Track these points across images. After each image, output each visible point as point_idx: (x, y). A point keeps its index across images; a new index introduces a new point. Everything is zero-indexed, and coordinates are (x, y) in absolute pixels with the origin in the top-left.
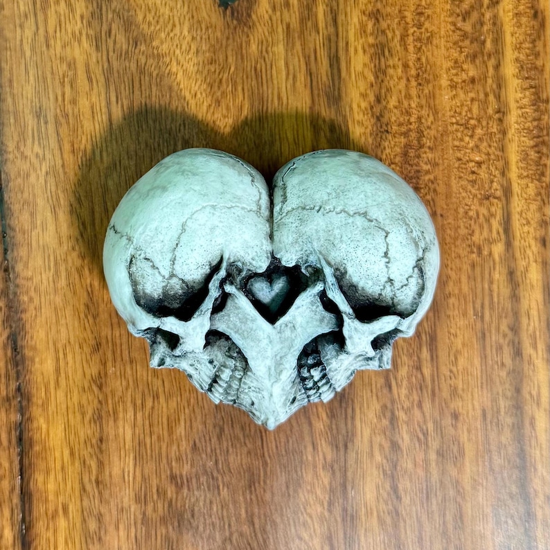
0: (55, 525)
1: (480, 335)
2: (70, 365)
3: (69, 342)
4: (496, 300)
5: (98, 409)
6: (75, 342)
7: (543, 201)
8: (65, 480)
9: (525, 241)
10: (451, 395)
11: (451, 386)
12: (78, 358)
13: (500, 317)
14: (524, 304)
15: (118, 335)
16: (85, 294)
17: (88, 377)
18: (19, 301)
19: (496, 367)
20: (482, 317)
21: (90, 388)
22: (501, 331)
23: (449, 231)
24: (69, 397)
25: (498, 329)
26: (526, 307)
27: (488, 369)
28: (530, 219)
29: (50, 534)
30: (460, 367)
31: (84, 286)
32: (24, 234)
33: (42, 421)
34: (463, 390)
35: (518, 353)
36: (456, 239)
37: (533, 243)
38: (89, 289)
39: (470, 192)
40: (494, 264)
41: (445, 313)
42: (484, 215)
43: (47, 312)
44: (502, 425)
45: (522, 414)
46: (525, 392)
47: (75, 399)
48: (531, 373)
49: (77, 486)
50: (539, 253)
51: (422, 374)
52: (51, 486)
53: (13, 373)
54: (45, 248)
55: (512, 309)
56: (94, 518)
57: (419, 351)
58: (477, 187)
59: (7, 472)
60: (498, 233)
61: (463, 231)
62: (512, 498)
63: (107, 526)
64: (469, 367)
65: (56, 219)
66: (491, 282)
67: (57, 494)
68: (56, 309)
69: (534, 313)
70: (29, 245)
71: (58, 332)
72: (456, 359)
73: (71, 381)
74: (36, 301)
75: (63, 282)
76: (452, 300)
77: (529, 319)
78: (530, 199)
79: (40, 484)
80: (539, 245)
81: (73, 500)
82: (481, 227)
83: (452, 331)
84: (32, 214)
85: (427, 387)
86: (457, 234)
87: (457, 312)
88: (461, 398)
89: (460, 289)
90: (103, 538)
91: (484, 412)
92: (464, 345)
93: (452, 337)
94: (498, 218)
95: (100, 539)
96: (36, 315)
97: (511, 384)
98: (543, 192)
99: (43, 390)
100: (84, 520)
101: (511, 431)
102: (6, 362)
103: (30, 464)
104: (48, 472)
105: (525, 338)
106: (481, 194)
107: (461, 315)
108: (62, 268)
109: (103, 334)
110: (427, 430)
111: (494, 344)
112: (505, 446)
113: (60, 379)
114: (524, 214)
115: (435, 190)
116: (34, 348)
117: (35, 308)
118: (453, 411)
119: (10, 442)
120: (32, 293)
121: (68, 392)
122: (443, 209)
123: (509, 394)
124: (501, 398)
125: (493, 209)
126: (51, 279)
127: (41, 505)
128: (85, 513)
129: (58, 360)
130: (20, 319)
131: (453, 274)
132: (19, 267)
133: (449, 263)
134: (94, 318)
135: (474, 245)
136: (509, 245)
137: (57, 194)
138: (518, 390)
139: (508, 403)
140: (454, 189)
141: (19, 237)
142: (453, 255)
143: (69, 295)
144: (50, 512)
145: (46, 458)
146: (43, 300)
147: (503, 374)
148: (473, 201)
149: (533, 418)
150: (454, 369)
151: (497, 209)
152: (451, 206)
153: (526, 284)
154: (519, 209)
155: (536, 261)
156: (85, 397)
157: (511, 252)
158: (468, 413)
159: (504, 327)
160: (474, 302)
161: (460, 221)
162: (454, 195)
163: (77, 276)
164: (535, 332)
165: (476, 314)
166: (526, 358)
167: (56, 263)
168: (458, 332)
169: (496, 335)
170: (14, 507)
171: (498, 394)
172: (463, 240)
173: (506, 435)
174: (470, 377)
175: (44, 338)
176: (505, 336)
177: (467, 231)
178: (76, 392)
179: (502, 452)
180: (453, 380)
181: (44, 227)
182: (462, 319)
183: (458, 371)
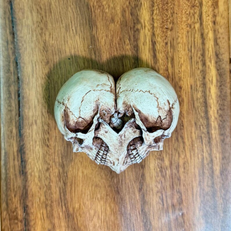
0: (32, 128)
1: (190, 58)
2: (37, 69)
3: (37, 61)
4: (196, 45)
5: (48, 85)
6: (39, 60)
7: (214, 7)
8: (36, 111)
9: (207, 23)
10: (179, 80)
11: (179, 77)
12: (40, 67)
13: (198, 51)
14: (207, 46)
15: (55, 58)
16: (43, 43)
17: (44, 74)
18: (18, 45)
19: (196, 70)
20: (191, 51)
21: (45, 78)
22: (198, 56)
23: (179, 19)
24: (37, 81)
25: (197, 55)
26: (208, 47)
27: (193, 70)
28: (209, 15)
29: (30, 131)
30: (183, 70)
31: (43, 40)
32: (20, 20)
33: (27, 90)
34: (184, 78)
35: (204, 64)
36: (182, 22)
37: (210, 23)
38: (45, 41)
39: (187, 4)
40: (196, 31)
41: (177, 50)
42: (192, 13)
43: (29, 50)
44: (198, 91)
45: (206, 87)
46: (207, 80)
47: (40, 82)
48: (209, 72)
49: (40, 114)
50: (212, 27)
51: (168, 72)
52: (31, 114)
53: (16, 72)
54: (28, 26)
55: (202, 48)
56: (46, 126)
57: (167, 64)
58: (190, 2)
59: (14, 108)
60: (197, 20)
61: (184, 19)
62: (202, 118)
63: (51, 128)
64: (186, 69)
65: (32, 15)
66: (194, 38)
67: (33, 117)
68: (32, 49)
69: (210, 49)
70: (22, 25)
71: (33, 57)
72: (181, 66)
73: (38, 75)
74: (25, 46)
75: (35, 39)
76: (180, 45)
77: (209, 51)
78: (209, 7)
79: (27, 114)
80: (213, 24)
81: (39, 119)
82: (191, 18)
83: (180, 56)
84: (23, 13)
85: (170, 77)
86: (182, 20)
87: (182, 50)
88: (183, 81)
89: (183, 41)
90: (50, 133)
91: (191, 86)
92: (184, 61)
93: (180, 59)
94: (197, 14)
95: (49, 133)
96: (25, 51)
97: (202, 76)
98: (214, 4)
99: (28, 78)
100: (43, 126)
101: (201, 93)
102: (14, 68)
103: (23, 105)
104: (29, 109)
105: (207, 59)
106: (191, 5)
107: (183, 50)
108: (34, 34)
109: (50, 58)
111: (195, 61)
112: (199, 99)
113: (34, 74)
114: (207, 13)
115: (174, 4)
116: (24, 63)
117: (25, 49)
118: (180, 86)
119: (15, 97)
120: (23, 42)
121: (37, 79)
122: (177, 11)
123: (201, 80)
124: (198, 81)
125: (196, 11)
126: (30, 38)
127: (27, 121)
128: (43, 123)
129: (33, 67)
130: (19, 52)
131: (180, 35)
132: (18, 33)
133: (179, 31)
134: (46, 52)
135: (188, 24)
136: (201, 24)
137: (32, 6)
138: (204, 78)
139: (201, 82)
140: (181, 3)
141: (18, 22)
142: (180, 28)
143: (37, 43)
144: (30, 124)
145: (29, 103)
146: (27, 45)
147: (199, 72)
148: (188, 8)
149: (210, 88)
150: (180, 70)
151: (197, 10)
152: (180, 10)
153: (208, 39)
154: (205, 11)
155: (211, 30)
156: (43, 81)
157: (202, 27)
158: (185, 87)
159: (199, 55)
160: (188, 46)
161: (183, 15)
162: (181, 6)
163: (40, 37)
164: (211, 56)
165: (189, 50)
166: (207, 66)
167: (32, 31)
168: (182, 57)
169: (196, 58)
170: (17, 121)
171: (197, 79)
172: (184, 22)
173: (200, 95)
174: (186, 73)
175: (28, 59)
176: (199, 58)
177: (186, 19)
178: (40, 79)
179: (198, 101)
180: (180, 74)
181: (27, 18)
182: (183, 52)
183: (182, 71)
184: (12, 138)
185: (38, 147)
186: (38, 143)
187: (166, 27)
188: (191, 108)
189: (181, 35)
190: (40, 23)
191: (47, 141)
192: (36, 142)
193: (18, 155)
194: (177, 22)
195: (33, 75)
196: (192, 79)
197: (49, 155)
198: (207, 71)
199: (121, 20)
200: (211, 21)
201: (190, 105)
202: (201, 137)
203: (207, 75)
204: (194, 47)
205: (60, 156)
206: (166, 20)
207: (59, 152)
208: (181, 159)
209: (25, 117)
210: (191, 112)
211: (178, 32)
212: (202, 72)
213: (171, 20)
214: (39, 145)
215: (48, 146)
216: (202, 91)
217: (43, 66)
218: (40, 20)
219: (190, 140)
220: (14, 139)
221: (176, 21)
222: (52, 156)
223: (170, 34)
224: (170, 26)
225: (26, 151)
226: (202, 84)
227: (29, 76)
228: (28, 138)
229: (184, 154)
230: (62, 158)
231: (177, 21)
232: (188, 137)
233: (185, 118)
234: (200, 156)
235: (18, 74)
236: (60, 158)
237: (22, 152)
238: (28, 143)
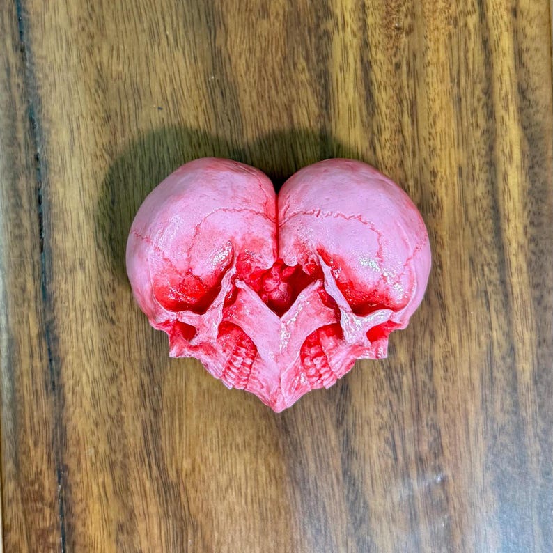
0: (73, 279)
1: (456, 99)
2: (83, 135)
3: (82, 115)
4: (471, 67)
5: (109, 175)
6: (87, 114)
8: (81, 237)
9: (498, 12)
10: (430, 155)
11: (430, 146)
12: (90, 129)
13: (475, 83)
14: (497, 69)
15: (126, 107)
16: (96, 71)
17: (100, 146)
18: (35, 78)
19: (471, 128)
20: (459, 83)
21: (102, 156)
22: (476, 96)
23: (427, 5)
24: (83, 164)
25: (473, 93)
26: (499, 73)
27: (465, 130)
29: (69, 287)
30: (438, 130)
31: (95, 64)
32: (38, 16)
33: (58, 185)
34: (441, 150)
35: (491, 114)
36: (434, 12)
37: (505, 13)
38: (99, 67)
40: (470, 34)
41: (425, 81)
43: (61, 87)
44: (477, 181)
45: (495, 171)
46: (498, 153)
47: (89, 166)
48: (503, 133)
49: (92, 245)
50: (510, 23)
51: (403, 136)
52: (69, 245)
53: (31, 143)
54: (57, 29)
55: (486, 76)
56: (108, 272)
57: (401, 116)
59: (29, 232)
60: (473, 5)
61: (441, 5)
62: (487, 246)
63: (120, 278)
64: (447, 129)
65: (67, 2)
66: (466, 51)
67: (74, 251)
68: (69, 86)
69: (506, 78)
70: (43, 27)
71: (72, 105)
72: (434, 122)
73: (85, 150)
74: (51, 78)
75: (74, 60)
76: (430, 69)
77: (501, 83)
79: (59, 244)
80: (510, 16)
81: (89, 256)
83: (431, 97)
85: (408, 148)
86: (435, 8)
87: (435, 80)
88: (439, 156)
89: (438, 59)
90: (117, 290)
91: (460, 169)
92: (441, 108)
93: (431, 102)
95: (114, 290)
96: (51, 91)
97: (485, 143)
99: (59, 158)
100: (99, 273)
101: (485, 187)
102: (25, 133)
103: (49, 224)
104: (66, 230)
105: (498, 102)
107: (439, 83)
108: (74, 47)
109: (112, 107)
110: (409, 187)
111: (469, 107)
112: (480, 200)
113: (74, 148)
116: (50, 121)
117: (50, 85)
118: (432, 169)
119: (30, 204)
120: (47, 71)
121: (82, 159)
123: (483, 152)
124: (476, 157)
126: (64, 58)
127: (60, 262)
128: (100, 267)
129: (72, 131)
130: (37, 95)
131: (431, 45)
132: (35, 48)
133: (428, 34)
134: (104, 92)
135: (451, 17)
136: (483, 16)
138: (491, 148)
139: (483, 160)
141: (33, 19)
142: (432, 28)
143: (81, 71)
144: (68, 268)
145: (64, 219)
146: (57, 76)
147: (478, 134)
149: (505, 174)
150: (433, 131)
153: (499, 52)
155: (508, 30)
156: (97, 164)
157: (484, 23)
158: (445, 171)
159: (478, 92)
160: (450, 70)
163: (87, 54)
164: (506, 96)
165: (452, 81)
166: (499, 120)
167: (68, 43)
168: (436, 97)
169: (471, 100)
170: (36, 263)
171: (473, 152)
172: (441, 13)
173: (481, 189)
174: (447, 138)
175: (59, 112)
176: (479, 100)
177: (444, 5)
178: (89, 160)
179: (477, 205)
180: (432, 141)
181: (56, 10)
182: (440, 86)
183: (436, 133)
184: (26, 304)
185: (88, 326)
186: (88, 314)
187: (397, 25)
188: (461, 221)
189: (432, 43)
190: (87, 21)
191: (110, 309)
192: (83, 312)
193: (40, 346)
194: (423, 12)
195: (72, 150)
196: (461, 150)
197: (116, 343)
198: (499, 130)
199: (284, 12)
200: (507, 9)
201: (457, 216)
202: (486, 292)
203: (499, 140)
204: (465, 72)
205: (144, 345)
206: (395, 7)
207: (141, 336)
208: (436, 347)
209: (55, 252)
210: (461, 232)
211: (426, 37)
212: (486, 135)
213: (408, 8)
214: (91, 320)
215: (113, 323)
216: (487, 181)
217: (96, 127)
218: (86, 15)
219: (459, 300)
220: (29, 306)
221: (420, 9)
222: (124, 345)
223: (407, 43)
224: (405, 22)
225: (61, 335)
226: (487, 163)
227: (64, 151)
228: (65, 303)
229: (445, 336)
230: (147, 349)
231: (422, 10)
232: (453, 295)
233: (446, 247)
234: (482, 338)
235: (36, 149)
236: (142, 349)
237: (51, 337)
238: (64, 317)
